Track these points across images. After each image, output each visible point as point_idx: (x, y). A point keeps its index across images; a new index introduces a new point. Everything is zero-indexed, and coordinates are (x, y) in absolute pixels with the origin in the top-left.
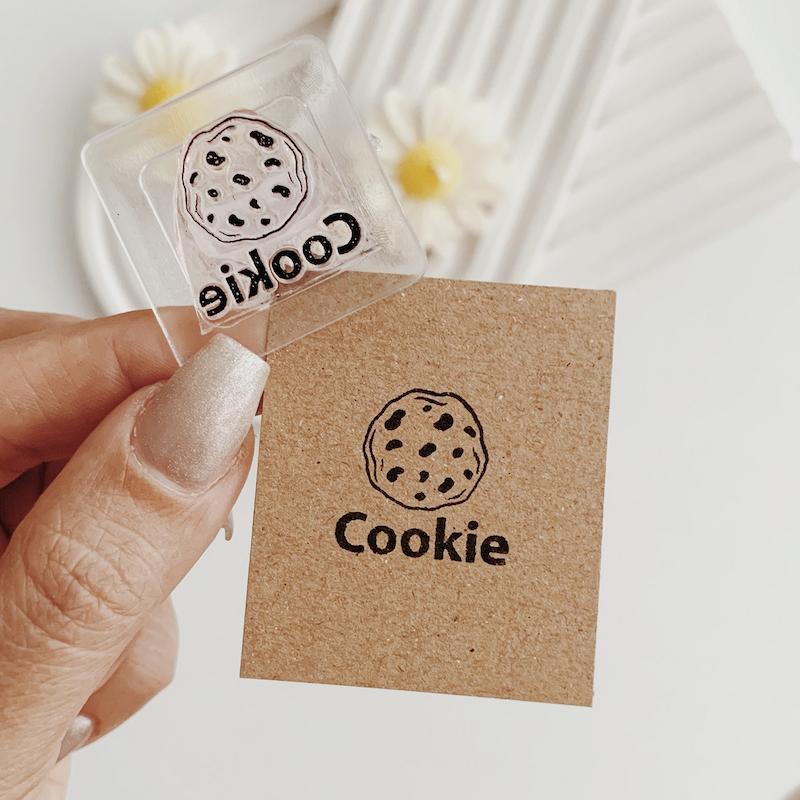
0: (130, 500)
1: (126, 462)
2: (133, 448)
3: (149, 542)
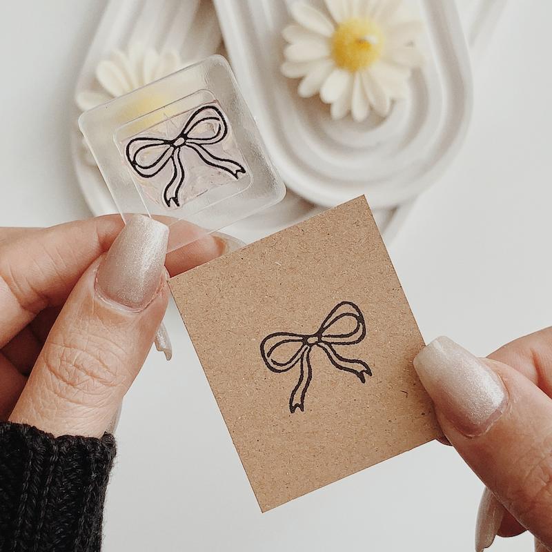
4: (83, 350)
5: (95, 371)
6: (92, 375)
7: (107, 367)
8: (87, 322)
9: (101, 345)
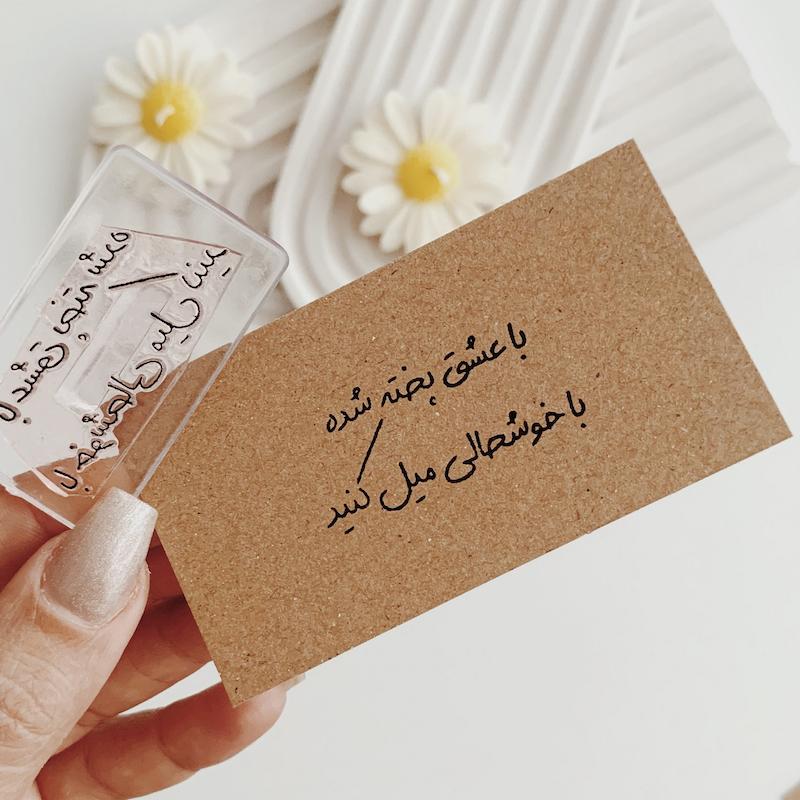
0: (40, 634)
1: (36, 603)
2: (43, 591)
3: (59, 669)
4: (9, 678)
5: (23, 711)
6: (16, 716)
7: (41, 705)
8: (22, 634)
9: (38, 671)
